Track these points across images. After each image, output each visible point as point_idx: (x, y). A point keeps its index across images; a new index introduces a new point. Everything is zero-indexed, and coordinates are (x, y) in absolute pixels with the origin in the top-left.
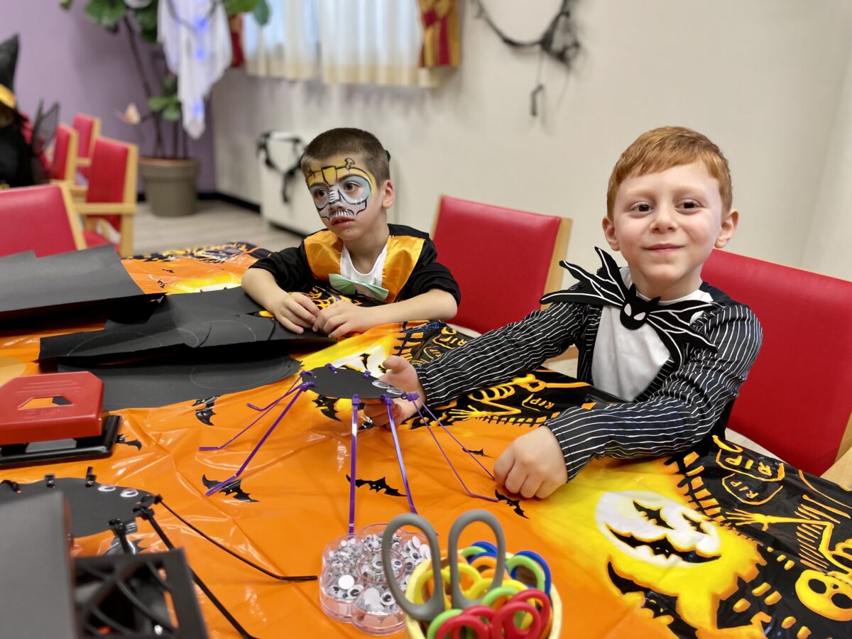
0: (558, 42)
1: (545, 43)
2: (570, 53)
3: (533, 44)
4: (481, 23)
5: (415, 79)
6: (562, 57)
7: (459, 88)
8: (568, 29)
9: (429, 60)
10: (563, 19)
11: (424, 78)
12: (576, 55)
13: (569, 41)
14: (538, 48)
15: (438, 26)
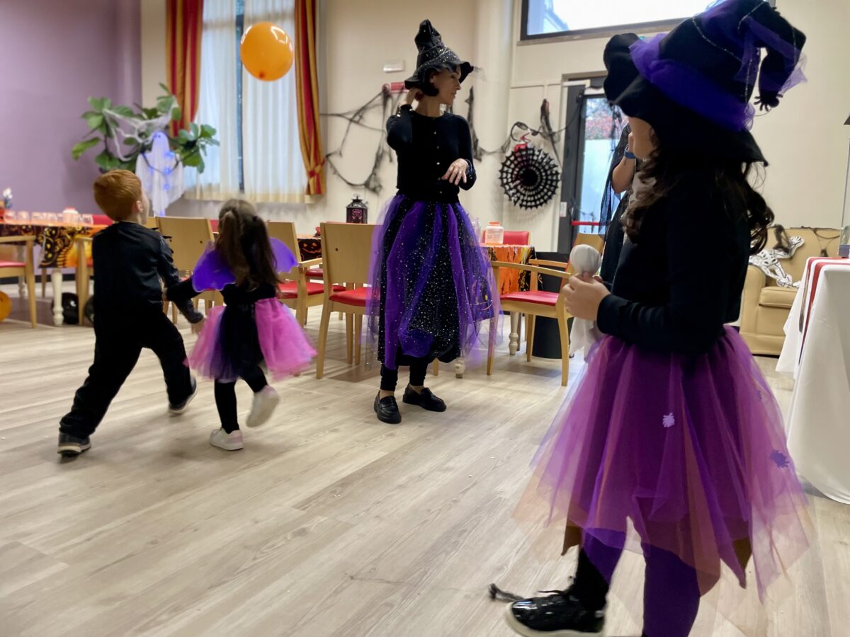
0: (372, 185)
1: (367, 185)
2: (378, 189)
3: (361, 185)
4: (336, 176)
5: (302, 200)
6: (374, 190)
7: (325, 204)
8: (376, 180)
9: (312, 191)
10: (373, 176)
11: (308, 199)
12: (380, 190)
13: (377, 185)
14: (363, 187)
15: (316, 177)
